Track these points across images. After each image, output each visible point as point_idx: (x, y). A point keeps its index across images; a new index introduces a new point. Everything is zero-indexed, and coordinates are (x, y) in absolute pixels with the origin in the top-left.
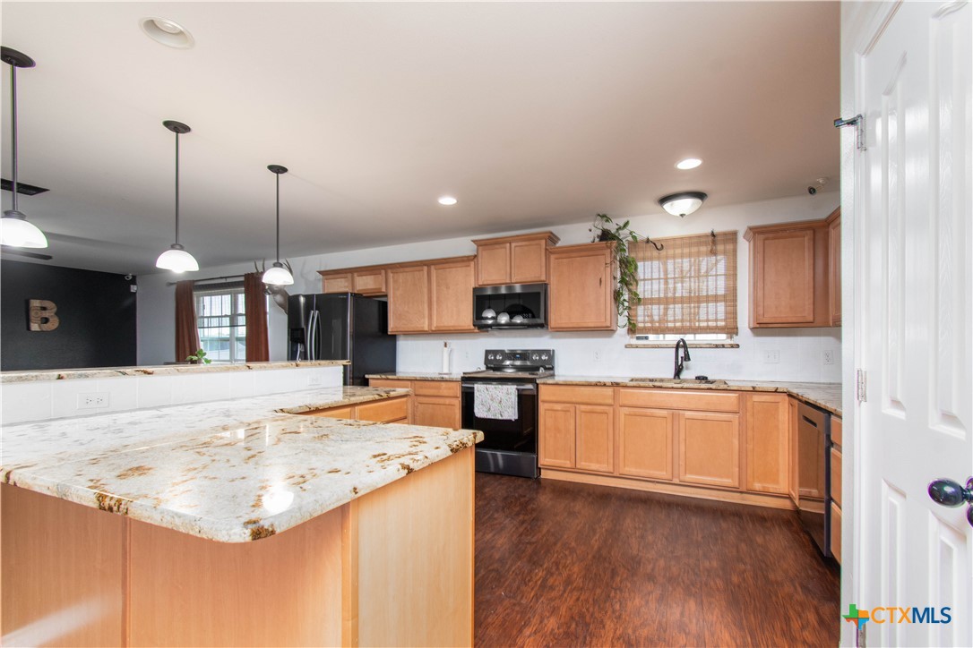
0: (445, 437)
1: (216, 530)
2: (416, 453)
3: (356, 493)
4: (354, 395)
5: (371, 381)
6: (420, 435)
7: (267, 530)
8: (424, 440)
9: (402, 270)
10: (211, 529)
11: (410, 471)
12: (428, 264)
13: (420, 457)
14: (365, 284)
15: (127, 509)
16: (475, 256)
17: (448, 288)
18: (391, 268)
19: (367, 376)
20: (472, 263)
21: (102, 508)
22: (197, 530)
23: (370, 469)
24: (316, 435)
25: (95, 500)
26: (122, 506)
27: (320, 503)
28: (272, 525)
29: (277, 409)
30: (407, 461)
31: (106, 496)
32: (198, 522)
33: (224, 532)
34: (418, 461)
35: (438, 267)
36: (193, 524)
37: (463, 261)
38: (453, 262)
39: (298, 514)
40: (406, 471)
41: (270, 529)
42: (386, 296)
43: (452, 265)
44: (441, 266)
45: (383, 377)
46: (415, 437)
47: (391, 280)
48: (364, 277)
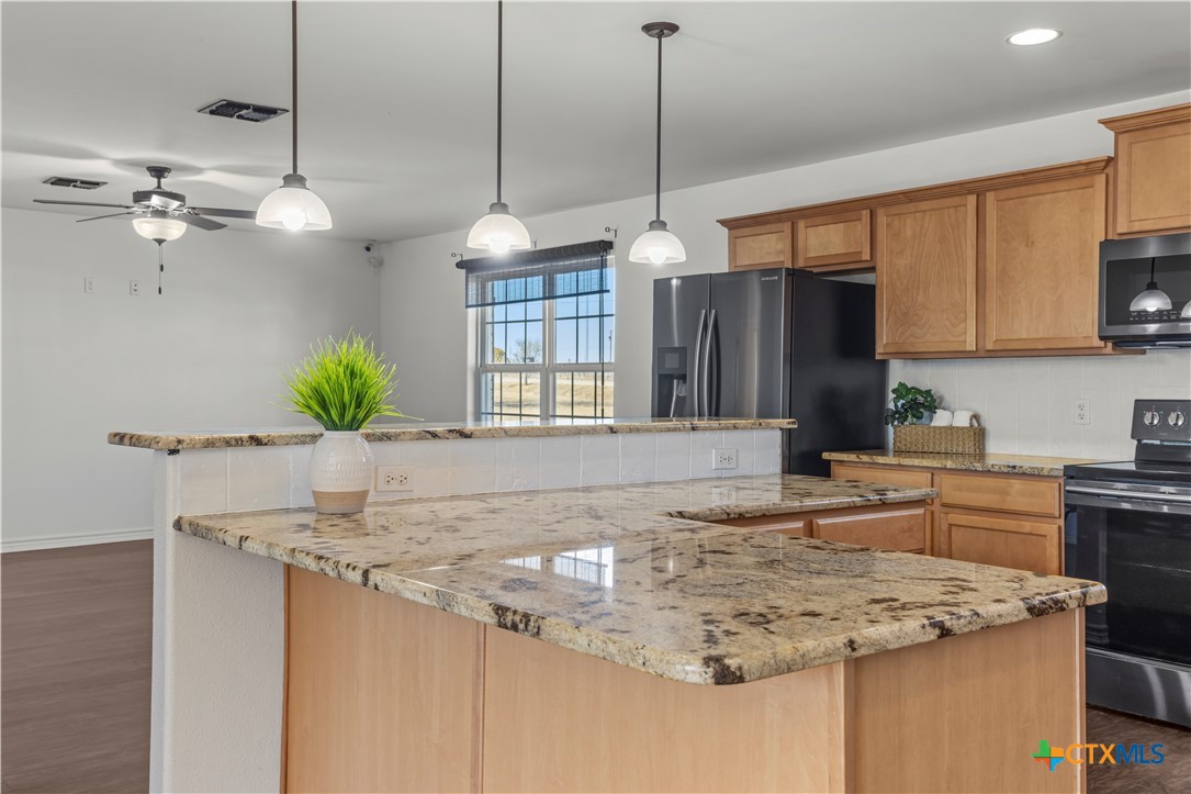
0: (1016, 585)
1: (668, 662)
2: (957, 605)
3: (854, 650)
4: (809, 495)
5: (835, 468)
6: (962, 577)
7: (734, 673)
8: (972, 585)
9: (911, 207)
10: (661, 661)
11: (945, 632)
12: (978, 189)
13: (964, 611)
14: (824, 244)
15: (539, 628)
16: (1109, 161)
17: (1030, 243)
18: (884, 206)
19: (826, 456)
20: (1100, 180)
21: (502, 625)
22: (641, 662)
23: (872, 617)
24: (762, 560)
25: (493, 613)
26: (532, 624)
27: (801, 652)
28: (740, 668)
29: (672, 510)
30: (941, 615)
31: (508, 609)
32: (641, 651)
33: (679, 667)
34: (959, 618)
35: (1004, 194)
36: (635, 652)
37: (1074, 175)
38: (1048, 180)
39: (772, 662)
40: (937, 632)
41: (738, 674)
42: (872, 269)
43: (1043, 187)
44: (1013, 192)
45: (865, 458)
46: (951, 579)
47: (882, 233)
48: (822, 229)
